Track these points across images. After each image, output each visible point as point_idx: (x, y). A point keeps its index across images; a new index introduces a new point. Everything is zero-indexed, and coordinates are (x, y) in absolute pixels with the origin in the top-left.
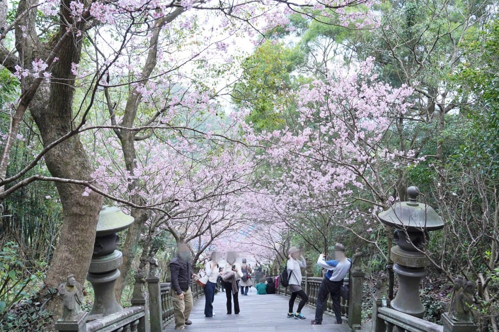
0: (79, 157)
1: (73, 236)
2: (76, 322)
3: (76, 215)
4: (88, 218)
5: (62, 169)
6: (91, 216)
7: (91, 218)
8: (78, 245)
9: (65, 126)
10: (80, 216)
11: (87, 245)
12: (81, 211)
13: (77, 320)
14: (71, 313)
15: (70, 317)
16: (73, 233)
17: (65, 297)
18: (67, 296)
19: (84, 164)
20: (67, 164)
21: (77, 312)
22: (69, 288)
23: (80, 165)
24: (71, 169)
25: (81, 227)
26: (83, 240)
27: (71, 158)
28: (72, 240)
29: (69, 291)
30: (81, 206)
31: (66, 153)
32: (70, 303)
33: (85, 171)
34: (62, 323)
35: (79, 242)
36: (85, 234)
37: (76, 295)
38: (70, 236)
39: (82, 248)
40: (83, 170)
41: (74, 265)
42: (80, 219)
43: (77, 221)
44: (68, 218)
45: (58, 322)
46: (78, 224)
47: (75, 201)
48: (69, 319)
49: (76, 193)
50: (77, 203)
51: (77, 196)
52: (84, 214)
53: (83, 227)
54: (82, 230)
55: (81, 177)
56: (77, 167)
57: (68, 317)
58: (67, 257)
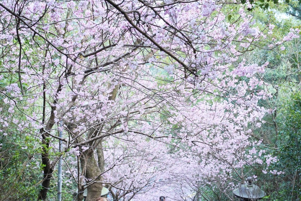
3: (94, 191)
5: (90, 172)
6: (100, 192)
10: (96, 192)
12: (96, 190)
16: (93, 199)
19: (97, 169)
20: (92, 170)
23: (96, 170)
24: (93, 172)
25: (96, 196)
27: (93, 168)
31: (91, 165)
50: (95, 186)
56: (95, 171)
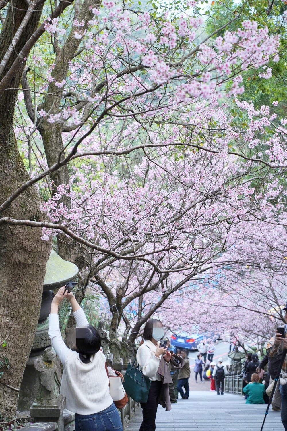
0: (22, 180)
1: (15, 295)
2: (57, 407)
3: (19, 264)
4: (35, 269)
6: (39, 266)
7: (39, 269)
8: (23, 308)
9: (5, 136)
10: (25, 266)
11: (33, 308)
12: (26, 259)
13: (58, 405)
14: (50, 396)
15: (49, 401)
16: (15, 291)
17: (43, 375)
18: (45, 374)
20: (7, 191)
21: (56, 396)
22: (46, 364)
25: (25, 281)
26: (29, 301)
27: (12, 182)
28: (13, 301)
29: (46, 367)
30: (26, 251)
32: (49, 382)
33: (30, 200)
34: (38, 408)
35: (23, 303)
36: (31, 293)
37: (55, 373)
38: (11, 295)
39: (28, 312)
40: (29, 200)
41: (17, 336)
42: (25, 270)
43: (21, 274)
44: (7, 269)
45: (34, 406)
46: (23, 278)
47: (18, 244)
48: (48, 403)
49: (19, 232)
50: (21, 248)
51: (21, 237)
52: (30, 263)
53: (29, 282)
54: (28, 286)
55: (26, 210)
57: (46, 401)
58: (7, 325)
